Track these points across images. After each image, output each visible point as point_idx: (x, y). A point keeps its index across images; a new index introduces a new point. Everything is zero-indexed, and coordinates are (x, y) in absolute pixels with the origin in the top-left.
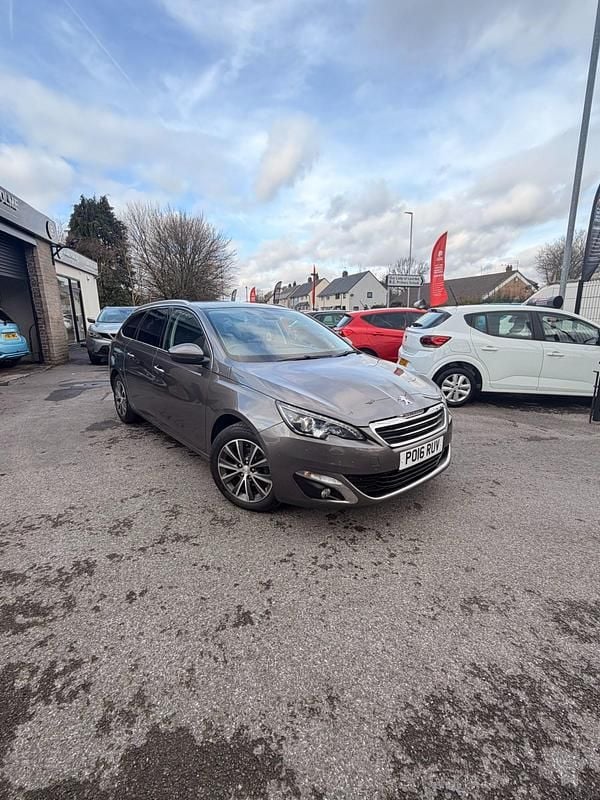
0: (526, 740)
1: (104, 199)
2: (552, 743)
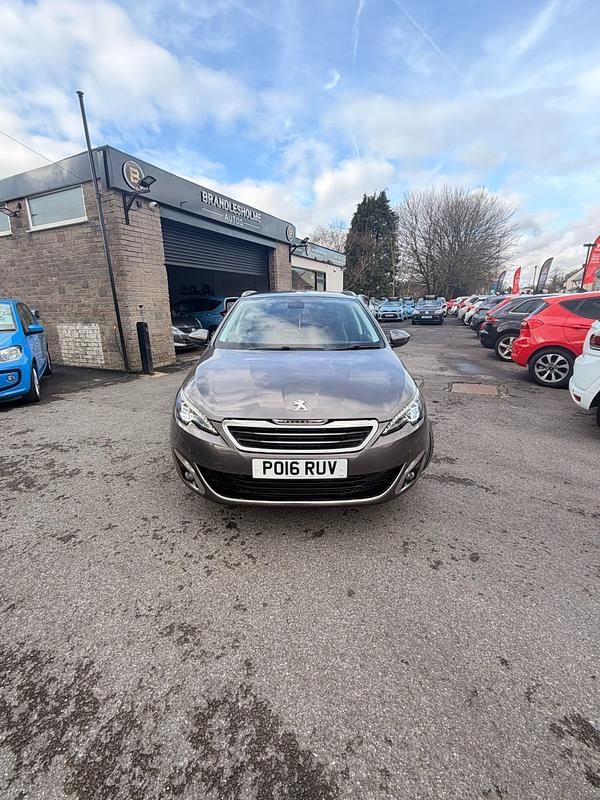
0: (15, 730)
1: (383, 194)
2: (18, 752)
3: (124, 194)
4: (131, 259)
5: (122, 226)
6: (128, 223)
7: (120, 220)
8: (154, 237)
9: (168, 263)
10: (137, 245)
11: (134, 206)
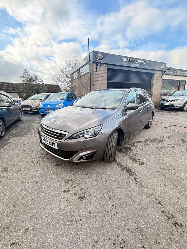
3: (96, 63)
4: (96, 81)
5: (94, 72)
6: (96, 71)
7: (94, 71)
8: (105, 74)
9: (108, 81)
10: (99, 77)
11: (99, 66)
